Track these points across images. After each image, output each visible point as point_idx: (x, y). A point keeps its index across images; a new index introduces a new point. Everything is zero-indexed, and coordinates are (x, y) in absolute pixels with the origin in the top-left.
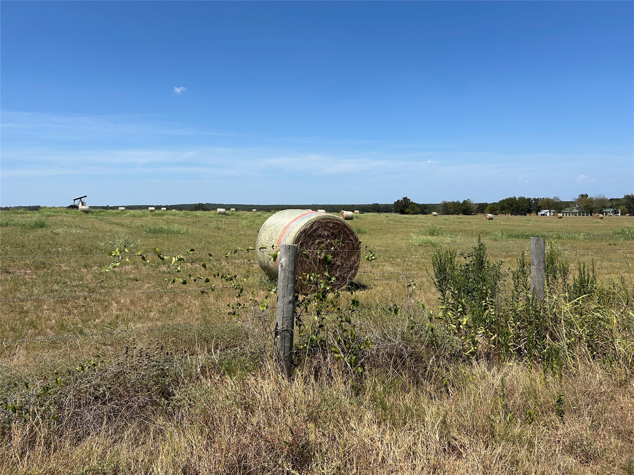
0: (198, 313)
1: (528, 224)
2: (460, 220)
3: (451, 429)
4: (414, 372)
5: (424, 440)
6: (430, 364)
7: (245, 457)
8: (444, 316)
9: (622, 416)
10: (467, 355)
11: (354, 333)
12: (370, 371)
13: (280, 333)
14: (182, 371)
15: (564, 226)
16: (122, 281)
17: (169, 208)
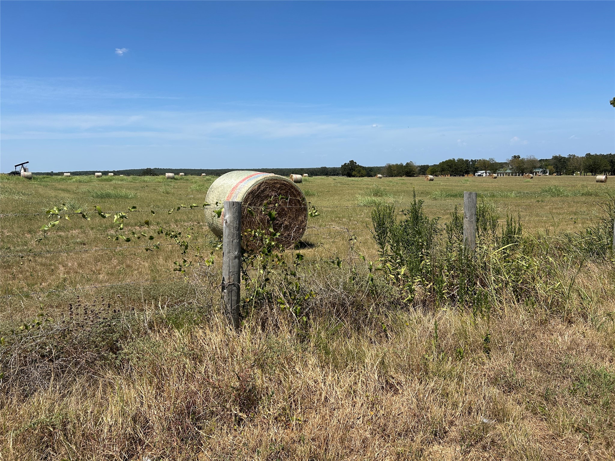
0: (147, 274)
1: (465, 184)
2: (402, 182)
3: (389, 368)
4: (355, 320)
5: (364, 380)
6: (371, 311)
7: (194, 403)
8: (383, 267)
9: (541, 351)
10: (405, 303)
11: (299, 285)
12: (314, 319)
13: (227, 288)
14: (129, 327)
15: (498, 185)
16: (68, 245)
17: (116, 173)
